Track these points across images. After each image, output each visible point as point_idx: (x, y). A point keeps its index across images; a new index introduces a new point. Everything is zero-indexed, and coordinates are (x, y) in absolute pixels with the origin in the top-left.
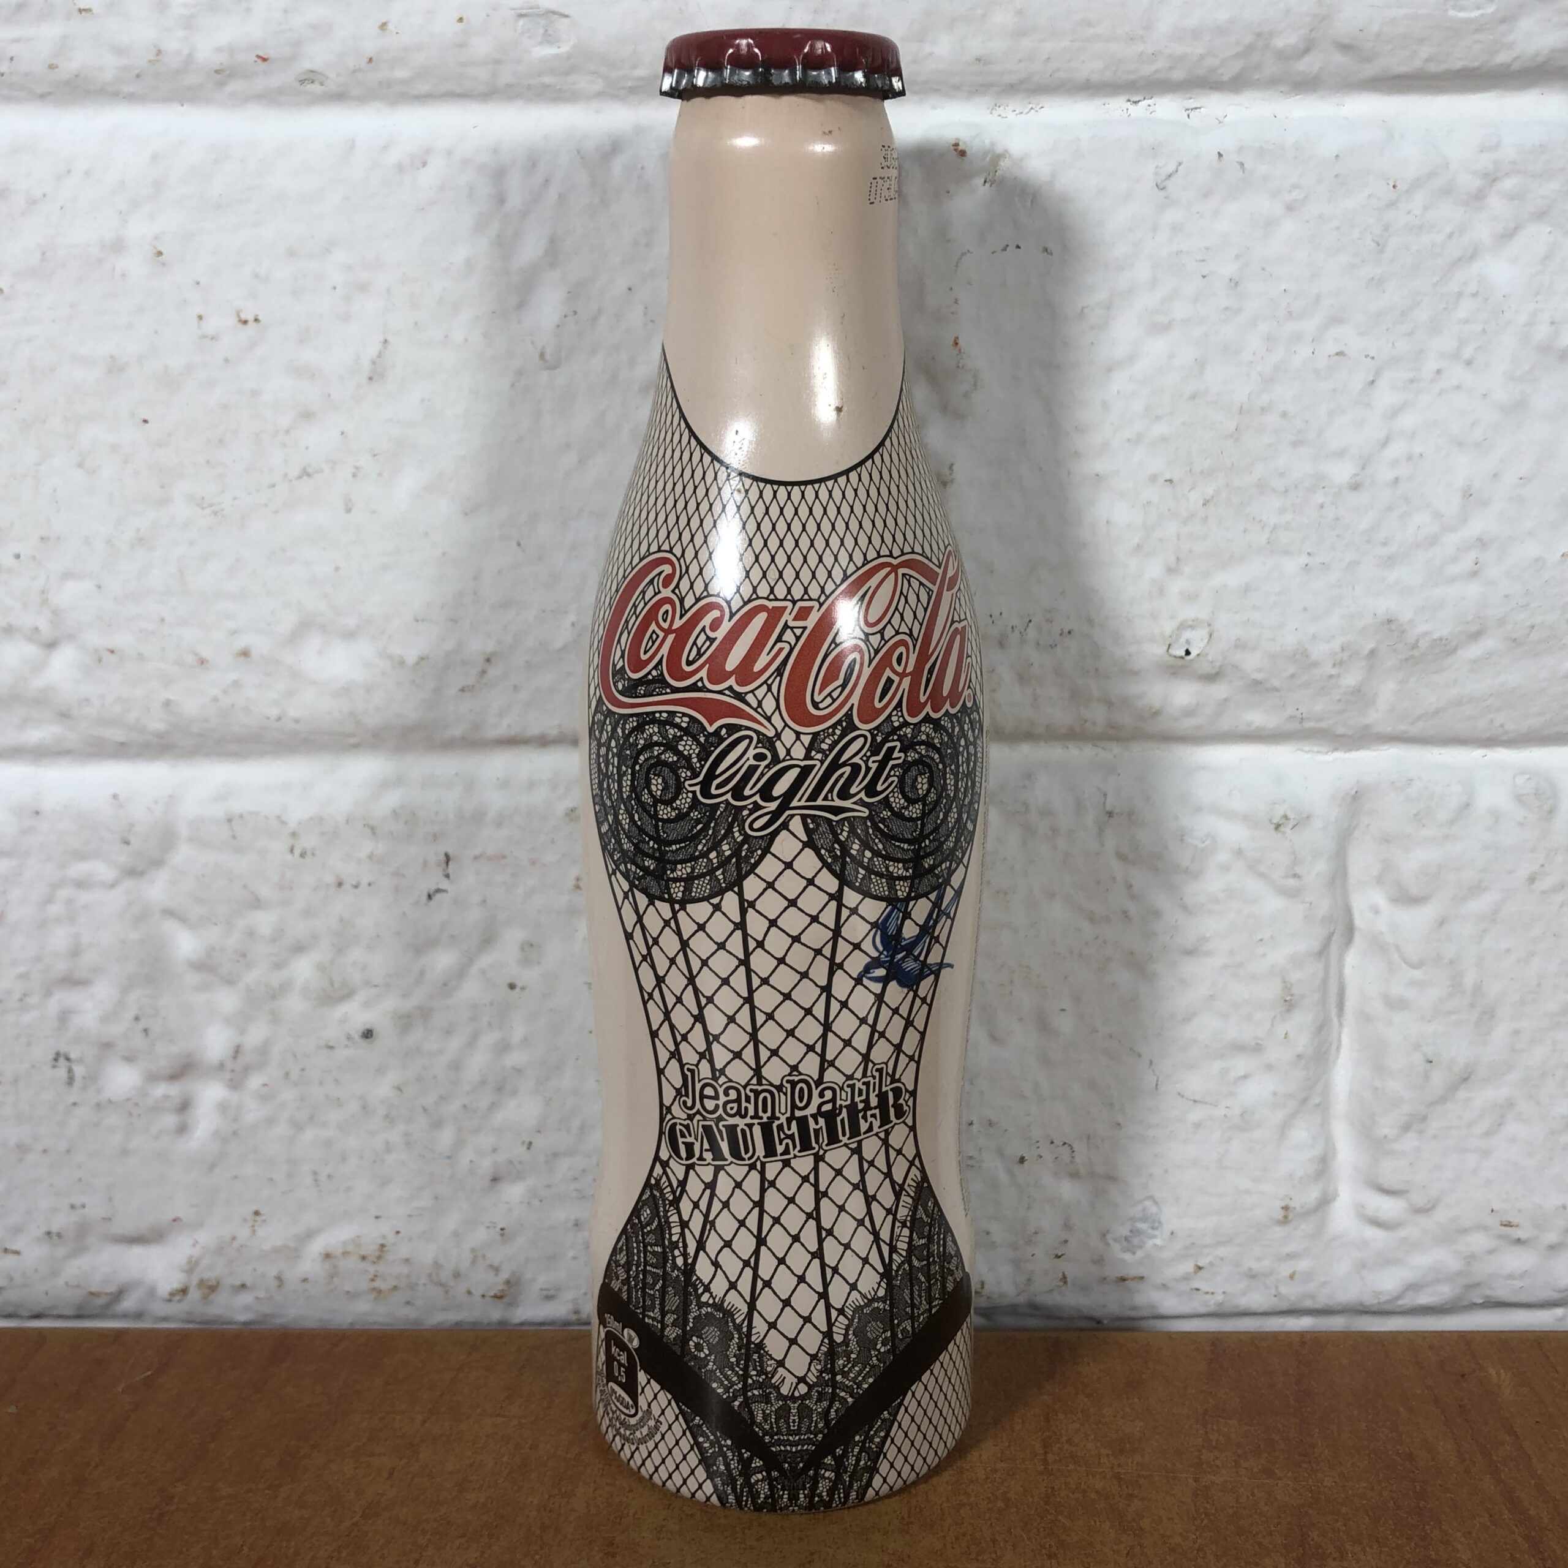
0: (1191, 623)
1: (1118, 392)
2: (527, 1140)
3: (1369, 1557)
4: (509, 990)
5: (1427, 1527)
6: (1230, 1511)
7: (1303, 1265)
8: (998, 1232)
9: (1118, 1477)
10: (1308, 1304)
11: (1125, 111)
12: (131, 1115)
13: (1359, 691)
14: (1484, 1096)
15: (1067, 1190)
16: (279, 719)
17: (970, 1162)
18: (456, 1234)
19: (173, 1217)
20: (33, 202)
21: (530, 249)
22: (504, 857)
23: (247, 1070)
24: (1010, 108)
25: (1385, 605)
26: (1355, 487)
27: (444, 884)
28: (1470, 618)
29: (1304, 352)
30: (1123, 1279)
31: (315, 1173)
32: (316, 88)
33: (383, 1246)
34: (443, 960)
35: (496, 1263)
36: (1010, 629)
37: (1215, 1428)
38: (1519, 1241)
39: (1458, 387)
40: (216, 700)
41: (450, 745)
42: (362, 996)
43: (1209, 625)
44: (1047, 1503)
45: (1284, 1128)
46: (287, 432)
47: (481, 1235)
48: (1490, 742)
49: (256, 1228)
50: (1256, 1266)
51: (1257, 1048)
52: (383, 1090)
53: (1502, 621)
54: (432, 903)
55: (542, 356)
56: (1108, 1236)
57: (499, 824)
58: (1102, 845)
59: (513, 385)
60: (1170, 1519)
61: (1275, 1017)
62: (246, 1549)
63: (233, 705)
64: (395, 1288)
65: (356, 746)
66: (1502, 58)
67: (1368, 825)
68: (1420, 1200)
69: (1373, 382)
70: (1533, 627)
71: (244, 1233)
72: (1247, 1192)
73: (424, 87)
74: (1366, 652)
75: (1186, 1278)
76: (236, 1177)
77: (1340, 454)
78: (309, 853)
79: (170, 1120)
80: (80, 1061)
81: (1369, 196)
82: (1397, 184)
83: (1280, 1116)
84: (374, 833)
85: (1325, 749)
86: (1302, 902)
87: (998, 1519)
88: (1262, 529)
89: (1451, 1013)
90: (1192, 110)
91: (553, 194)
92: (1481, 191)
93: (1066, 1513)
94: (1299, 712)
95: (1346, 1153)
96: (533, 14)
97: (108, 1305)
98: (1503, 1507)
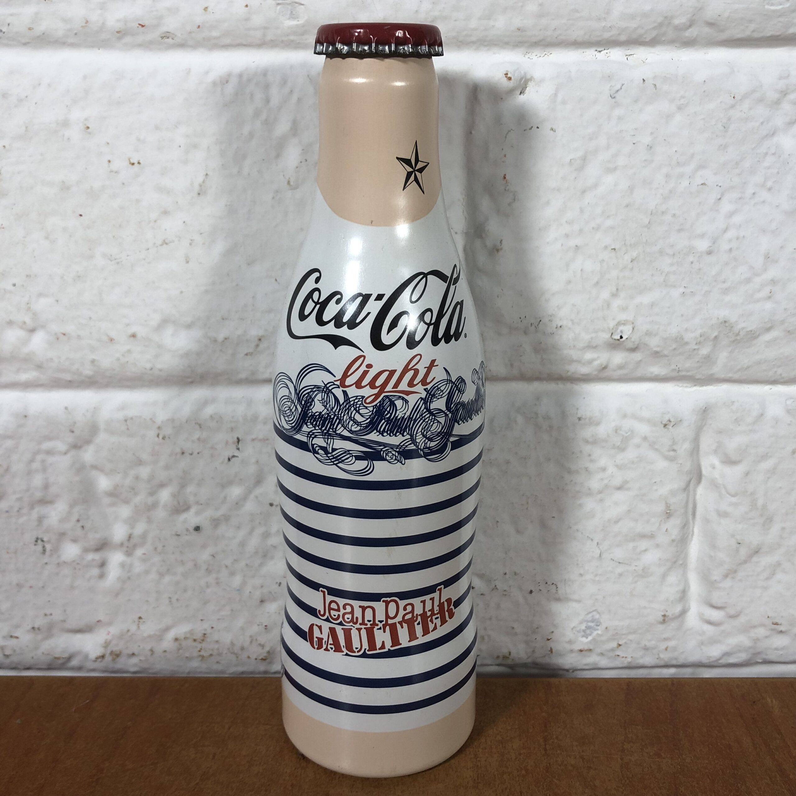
0: (623, 322)
1: (588, 203)
2: (279, 582)
4: (269, 505)
5: (739, 785)
6: (640, 776)
7: (672, 644)
8: (518, 628)
9: (582, 757)
10: (674, 662)
11: (594, 56)
12: (75, 569)
13: (709, 356)
14: (766, 560)
15: (554, 606)
16: (151, 369)
17: (505, 593)
18: (242, 629)
19: (97, 620)
20: (20, 100)
21: (283, 127)
22: (267, 439)
23: (135, 546)
24: (534, 54)
25: (724, 313)
26: (709, 253)
27: (237, 453)
28: (766, 320)
29: (685, 183)
30: (581, 651)
31: (170, 598)
32: (170, 41)
33: (205, 634)
34: (236, 491)
35: (262, 643)
36: (530, 324)
37: (630, 730)
38: (781, 632)
39: (764, 202)
40: (118, 359)
41: (239, 382)
42: (193, 510)
43: (633, 323)
44: (547, 772)
45: (664, 576)
46: (155, 221)
47: (255, 629)
48: (774, 382)
49: (140, 625)
50: (649, 644)
51: (652, 536)
52: (205, 556)
53: (782, 322)
54: (230, 463)
55: (289, 183)
56: (574, 630)
57: (265, 423)
58: (575, 434)
59: (273, 198)
60: (609, 780)
61: (661, 521)
63: (128, 362)
64: (211, 655)
65: (192, 382)
66: (792, 31)
67: (711, 424)
68: (732, 612)
69: (720, 199)
71: (134, 628)
72: (645, 608)
73: (228, 41)
74: (713, 337)
75: (613, 650)
76: (129, 600)
77: (702, 236)
78: (167, 437)
79: (95, 571)
80: (49, 542)
81: (721, 102)
82: (736, 96)
83: (663, 570)
84: (201, 427)
85: (689, 385)
86: (677, 464)
87: (523, 781)
88: (661, 274)
89: (750, 519)
90: (629, 55)
91: (294, 98)
92: (779, 100)
93: (557, 778)
94: (678, 367)
95: (695, 588)
96: (285, 4)
97: (64, 663)
98: (777, 773)
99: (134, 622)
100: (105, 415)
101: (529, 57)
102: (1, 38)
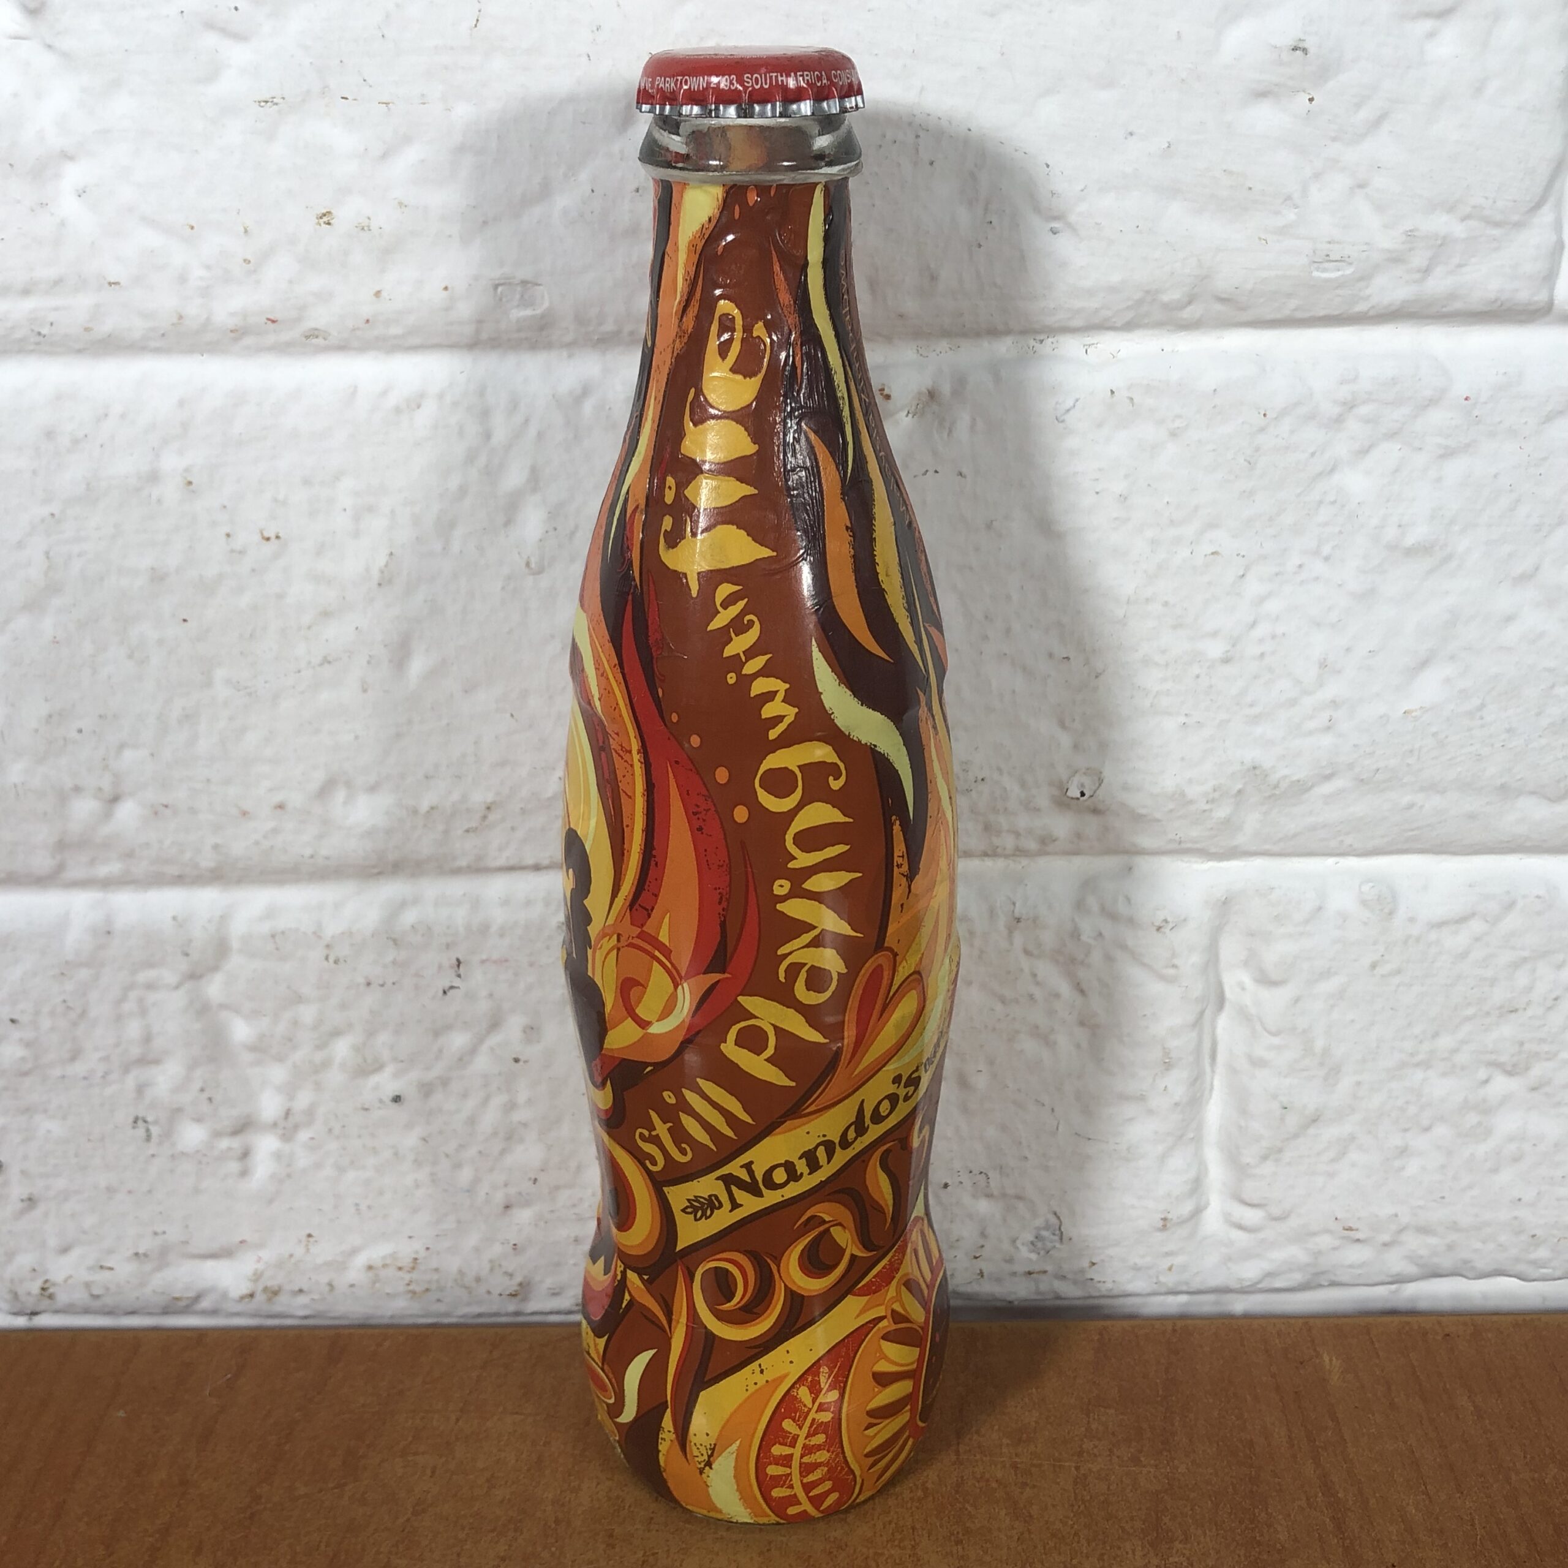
0: (1085, 771)
2: (533, 1177)
3: (1208, 1539)
4: (513, 1063)
5: (1256, 1511)
6: (1102, 1498)
7: (1178, 1260)
9: (1015, 1466)
10: (1184, 1288)
11: (1031, 346)
12: (200, 1162)
13: (1229, 821)
14: (1330, 1132)
15: (983, 1206)
16: (312, 857)
18: (477, 1250)
19: (240, 1239)
20: (76, 442)
21: (514, 477)
22: (506, 961)
23: (296, 1127)
24: (931, 348)
25: (1251, 754)
26: (1226, 660)
27: (457, 982)
28: (1323, 764)
29: (1184, 553)
30: (1030, 1273)
31: (357, 1205)
32: (320, 341)
33: (416, 1259)
34: (459, 1040)
35: (510, 1270)
37: (1096, 1417)
38: (1358, 1240)
39: (1317, 579)
40: (257, 843)
41: (457, 872)
42: (389, 1070)
43: (1100, 773)
44: (957, 1492)
45: (1163, 1158)
46: (309, 628)
47: (497, 1249)
48: (1342, 853)
49: (309, 1247)
50: (1140, 1262)
51: (1141, 1099)
52: (411, 1140)
53: (1351, 766)
54: (447, 996)
55: (528, 564)
56: (1018, 1242)
57: (502, 936)
58: (1011, 944)
59: (503, 588)
60: (1054, 1506)
61: (1157, 1074)
62: (323, 1545)
63: (272, 847)
64: (427, 1290)
65: (379, 873)
66: (1361, 307)
67: (1237, 922)
68: (1276, 1211)
69: (1243, 575)
70: (1378, 770)
71: (299, 1251)
72: (1133, 1208)
73: (417, 341)
74: (1234, 791)
75: (1082, 1272)
76: (291, 1209)
77: (1215, 634)
78: (341, 960)
79: (234, 1166)
80: (156, 1122)
81: (1243, 423)
82: (1267, 413)
83: (1160, 1148)
84: (396, 944)
85: (1200, 860)
86: (1180, 986)
88: (1148, 694)
89: (1303, 1070)
90: (1089, 345)
91: (532, 432)
92: (1341, 415)
93: (971, 1502)
94: (1178, 836)
95: (1217, 1173)
96: (510, 284)
97: (189, 1306)
98: (1318, 1490)
100: (238, 927)
101: (921, 355)
102: (38, 344)
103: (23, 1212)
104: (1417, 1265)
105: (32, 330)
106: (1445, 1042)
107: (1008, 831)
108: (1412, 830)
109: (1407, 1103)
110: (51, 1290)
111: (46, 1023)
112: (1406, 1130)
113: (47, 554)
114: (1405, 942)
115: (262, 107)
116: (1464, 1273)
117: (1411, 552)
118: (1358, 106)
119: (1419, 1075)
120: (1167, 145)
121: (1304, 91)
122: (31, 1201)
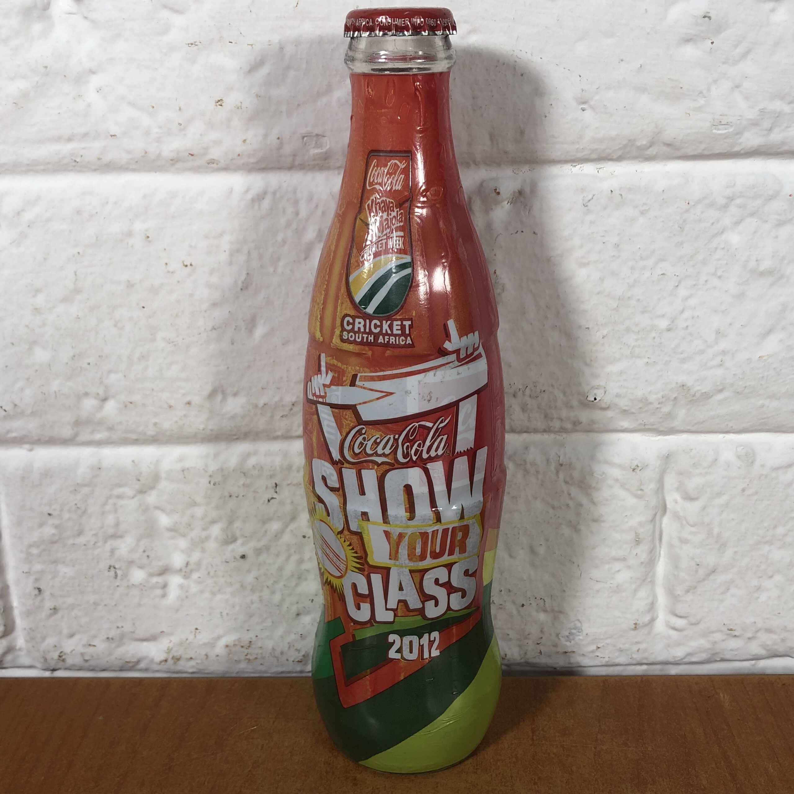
0: (597, 387)
2: (311, 599)
3: (665, 783)
4: (303, 538)
5: (690, 769)
6: (609, 763)
7: (643, 646)
8: (512, 634)
9: (562, 746)
10: (645, 661)
11: (570, 170)
12: (142, 590)
13: (670, 413)
14: (721, 578)
15: (542, 617)
16: (204, 429)
17: (501, 606)
18: (282, 637)
19: (161, 631)
20: (91, 216)
21: (310, 235)
23: (191, 571)
24: (520, 170)
25: (682, 378)
26: (669, 330)
27: (275, 496)
28: (718, 384)
29: (647, 274)
30: (566, 652)
31: (221, 613)
32: (215, 166)
33: (251, 642)
34: (275, 526)
35: (298, 648)
36: (518, 390)
37: (604, 723)
38: (735, 636)
39: (715, 288)
40: (176, 422)
41: (276, 438)
42: (239, 541)
43: (605, 388)
44: (534, 759)
45: (635, 591)
46: (206, 311)
47: (293, 637)
48: (727, 432)
49: (196, 635)
50: (622, 647)
51: (624, 559)
52: (250, 579)
53: (732, 385)
54: (270, 503)
56: (560, 635)
57: (298, 471)
58: (558, 478)
59: (303, 291)
60: (584, 766)
61: (632, 547)
62: (206, 783)
63: (184, 424)
64: (256, 658)
65: (237, 439)
66: (737, 149)
67: (673, 467)
68: (693, 620)
69: (677, 286)
70: (746, 387)
71: (191, 638)
72: (619, 617)
73: (263, 165)
74: (673, 398)
75: (593, 652)
76: (187, 615)
77: (663, 316)
78: (217, 484)
79: (159, 592)
80: (120, 569)
81: (677, 207)
82: (690, 202)
83: (634, 586)
84: (245, 475)
85: (655, 435)
86: (644, 501)
87: (513, 767)
88: (628, 347)
89: (708, 545)
90: (600, 169)
91: (319, 212)
92: (726, 204)
93: (541, 764)
94: (644, 422)
95: (662, 600)
96: (310, 136)
97: (133, 665)
98: (721, 759)
99: (192, 632)
100: (166, 465)
101: (515, 173)
102: (74, 166)
103: (51, 615)
104: (765, 649)
105: (72, 159)
106: (780, 530)
107: (557, 418)
108: (764, 419)
109: (761, 563)
110: (63, 657)
111: (66, 516)
112: (760, 577)
113: (75, 273)
114: (760, 478)
115: (190, 47)
116: (790, 655)
117: (762, 274)
118: (736, 46)
119: (767, 548)
120: (640, 66)
121: (709, 39)
122: (55, 610)
